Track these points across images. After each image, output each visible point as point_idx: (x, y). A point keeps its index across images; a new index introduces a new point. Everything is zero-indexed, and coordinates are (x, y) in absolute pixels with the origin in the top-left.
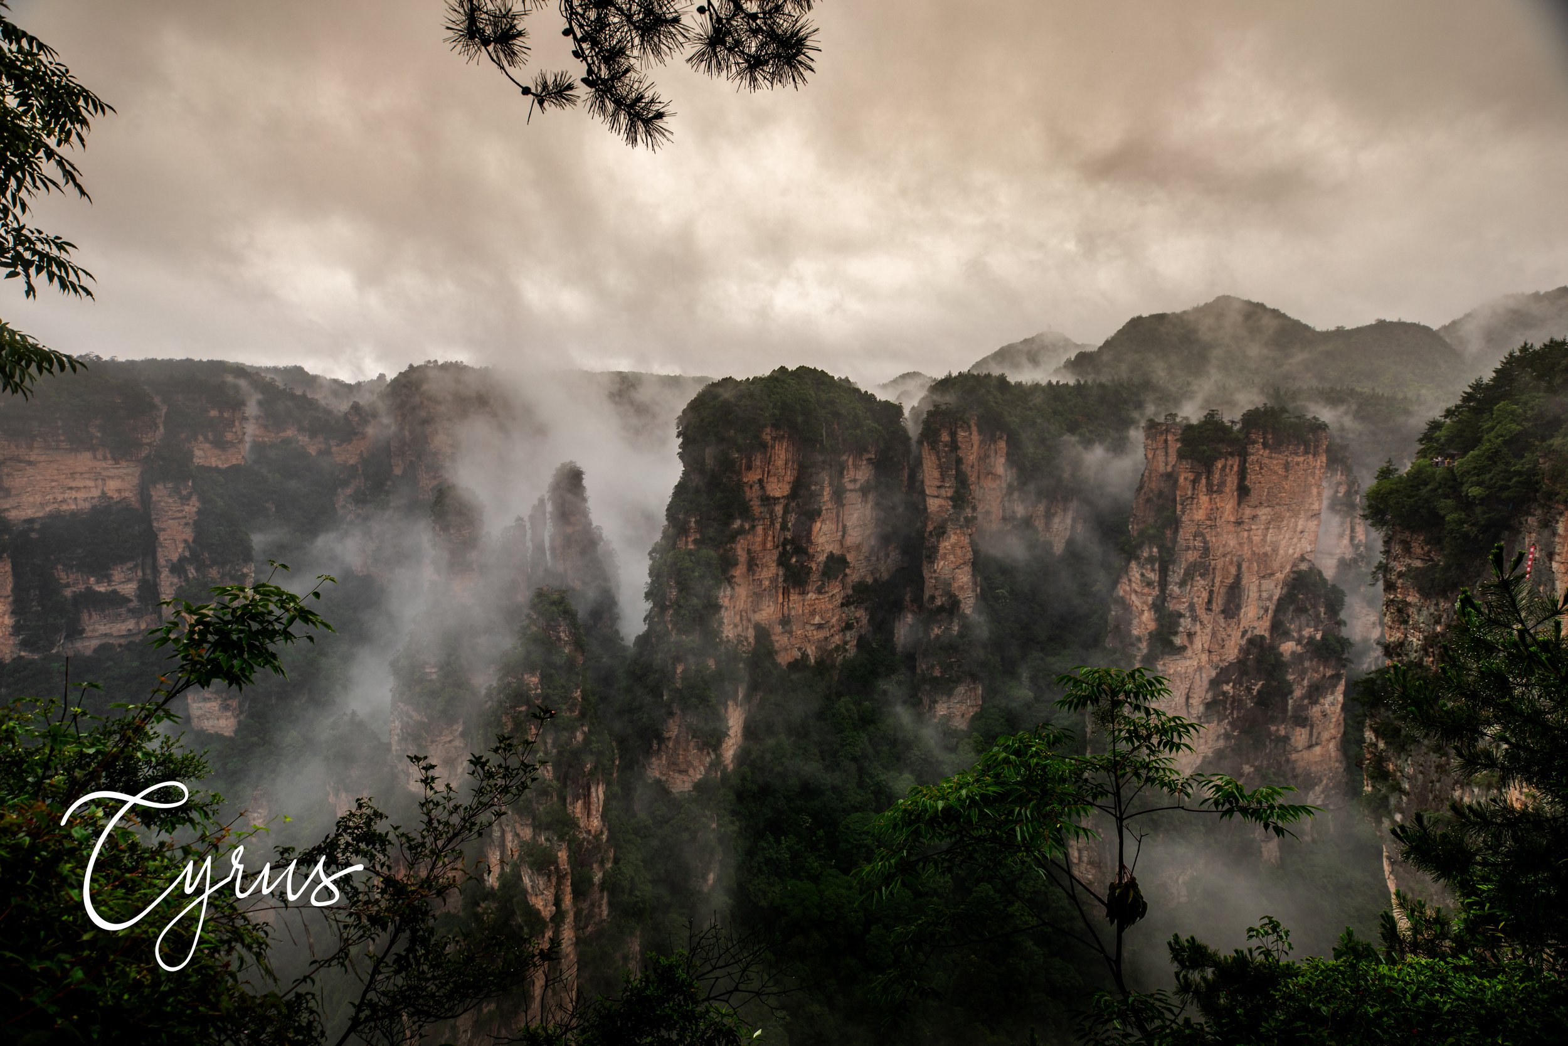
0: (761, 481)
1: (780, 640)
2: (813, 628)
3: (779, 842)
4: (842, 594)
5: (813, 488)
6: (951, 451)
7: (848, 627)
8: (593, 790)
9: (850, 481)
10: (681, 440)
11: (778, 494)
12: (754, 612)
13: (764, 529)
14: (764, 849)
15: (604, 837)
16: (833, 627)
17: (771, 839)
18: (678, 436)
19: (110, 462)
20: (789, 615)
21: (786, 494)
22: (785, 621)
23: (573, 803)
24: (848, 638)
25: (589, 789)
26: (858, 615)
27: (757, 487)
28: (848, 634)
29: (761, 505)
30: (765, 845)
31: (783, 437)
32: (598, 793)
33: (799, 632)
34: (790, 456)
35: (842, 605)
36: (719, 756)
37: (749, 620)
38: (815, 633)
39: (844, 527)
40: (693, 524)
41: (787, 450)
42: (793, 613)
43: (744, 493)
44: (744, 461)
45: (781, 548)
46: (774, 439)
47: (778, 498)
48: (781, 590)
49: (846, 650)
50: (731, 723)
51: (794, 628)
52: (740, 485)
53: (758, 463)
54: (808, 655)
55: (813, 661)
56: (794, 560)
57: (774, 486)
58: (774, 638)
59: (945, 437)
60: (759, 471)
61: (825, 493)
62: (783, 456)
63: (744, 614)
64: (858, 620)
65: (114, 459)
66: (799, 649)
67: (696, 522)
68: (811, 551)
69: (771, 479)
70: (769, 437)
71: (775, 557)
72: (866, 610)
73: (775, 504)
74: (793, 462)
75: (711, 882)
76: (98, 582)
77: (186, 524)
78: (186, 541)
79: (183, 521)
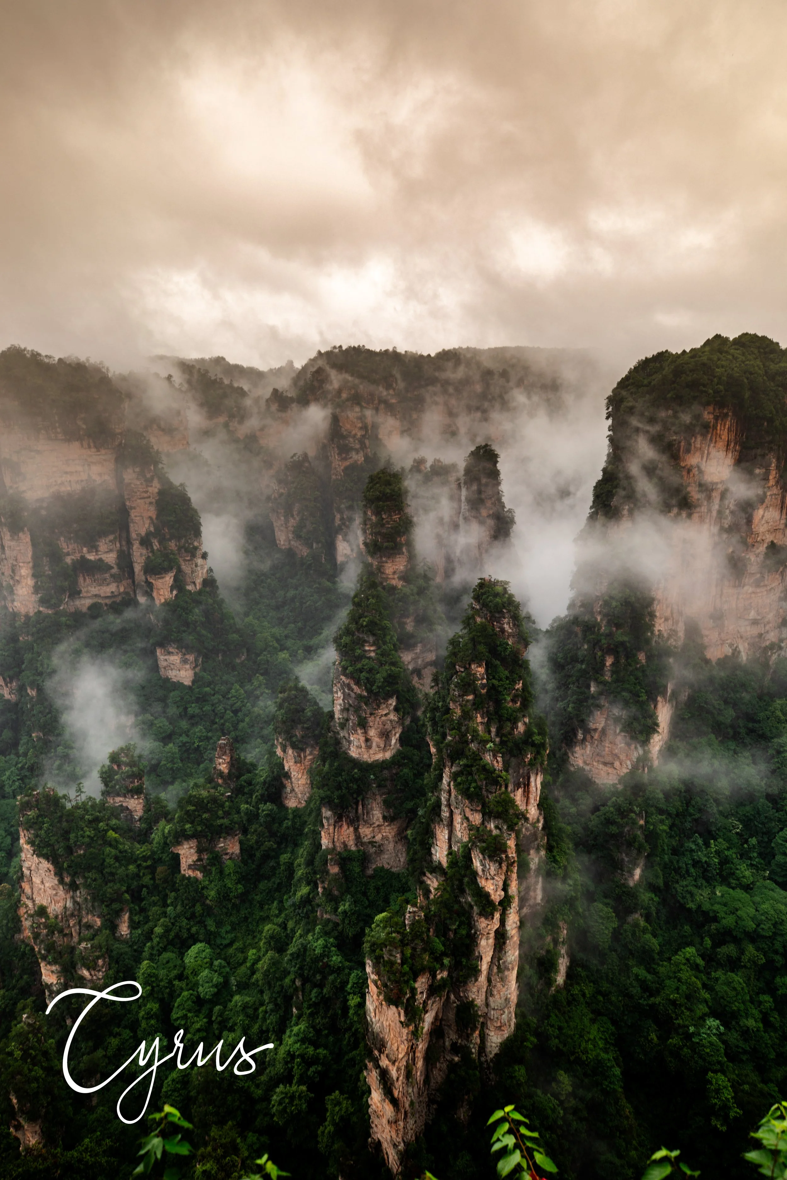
0: (699, 464)
1: (711, 634)
2: (747, 623)
3: (707, 845)
4: (781, 588)
5: (757, 471)
7: (785, 623)
8: (532, 779)
10: (610, 422)
12: (684, 606)
13: (701, 517)
14: (692, 851)
15: (540, 825)
16: (769, 622)
17: (700, 841)
18: (607, 418)
19: (94, 450)
20: (721, 609)
21: (725, 479)
22: (717, 617)
23: (514, 791)
24: (784, 636)
25: (529, 778)
27: (696, 471)
28: (785, 632)
29: (699, 491)
30: (694, 847)
31: (726, 416)
32: (537, 782)
33: (731, 627)
34: (733, 435)
35: (781, 599)
36: (647, 751)
37: (681, 615)
38: (749, 628)
41: (730, 430)
42: (726, 607)
43: (683, 476)
44: (684, 443)
46: (717, 418)
47: (717, 483)
49: (781, 649)
50: (660, 719)
51: (726, 623)
53: (698, 446)
54: (740, 652)
55: (745, 658)
57: (713, 470)
58: (705, 633)
60: (699, 454)
61: (773, 478)
62: (726, 437)
63: (674, 607)
65: (95, 447)
66: (731, 645)
68: (750, 542)
69: (710, 462)
70: (712, 416)
73: (712, 491)
74: (737, 444)
76: (89, 552)
77: (151, 503)
78: (150, 518)
79: (148, 501)
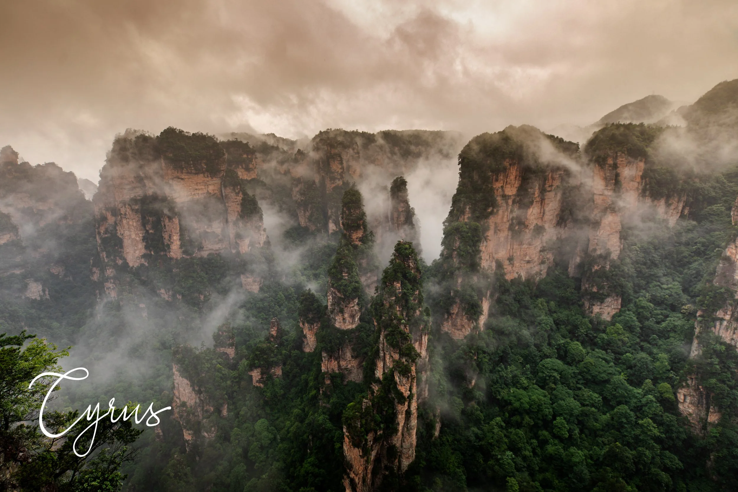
0: (502, 187)
1: (507, 268)
2: (525, 262)
3: (506, 368)
4: (541, 246)
5: (529, 190)
6: (613, 169)
7: (543, 262)
8: (423, 337)
9: (549, 186)
10: (460, 166)
11: (510, 194)
12: (496, 253)
13: (503, 212)
14: (499, 371)
15: (427, 359)
16: (535, 262)
17: (503, 366)
18: (459, 164)
19: (210, 178)
20: (513, 255)
21: (514, 193)
22: (511, 259)
23: (414, 343)
24: (542, 268)
25: (422, 337)
26: (548, 256)
27: (500, 190)
28: (543, 266)
29: (502, 199)
30: (500, 369)
31: (515, 164)
32: (425, 339)
33: (517, 264)
34: (518, 173)
35: (541, 251)
36: (478, 324)
37: (494, 258)
38: (525, 265)
39: (544, 211)
40: (468, 209)
41: (516, 171)
42: (515, 255)
43: (494, 193)
44: (494, 177)
45: (510, 222)
46: (510, 165)
47: (510, 196)
48: (509, 243)
49: (541, 274)
50: (484, 308)
51: (515, 262)
52: (492, 189)
53: (502, 178)
54: (521, 276)
55: (524, 279)
56: (517, 227)
57: (509, 189)
58: (505, 267)
59: (610, 161)
60: (502, 182)
61: (536, 193)
62: (514, 174)
63: (491, 255)
64: (548, 259)
65: (211, 177)
66: (517, 273)
67: (469, 208)
68: (526, 223)
69: (508, 186)
70: (508, 164)
71: (507, 226)
72: (553, 254)
73: (508, 199)
74: (519, 177)
75: (473, 384)
76: (208, 228)
77: (238, 204)
78: (238, 212)
79: (237, 203)
